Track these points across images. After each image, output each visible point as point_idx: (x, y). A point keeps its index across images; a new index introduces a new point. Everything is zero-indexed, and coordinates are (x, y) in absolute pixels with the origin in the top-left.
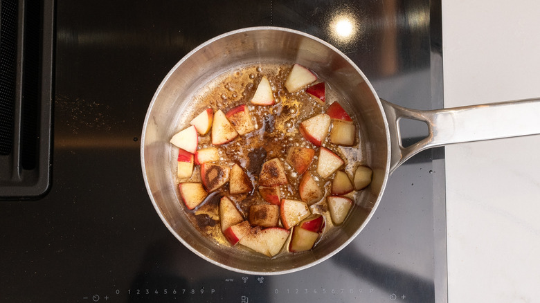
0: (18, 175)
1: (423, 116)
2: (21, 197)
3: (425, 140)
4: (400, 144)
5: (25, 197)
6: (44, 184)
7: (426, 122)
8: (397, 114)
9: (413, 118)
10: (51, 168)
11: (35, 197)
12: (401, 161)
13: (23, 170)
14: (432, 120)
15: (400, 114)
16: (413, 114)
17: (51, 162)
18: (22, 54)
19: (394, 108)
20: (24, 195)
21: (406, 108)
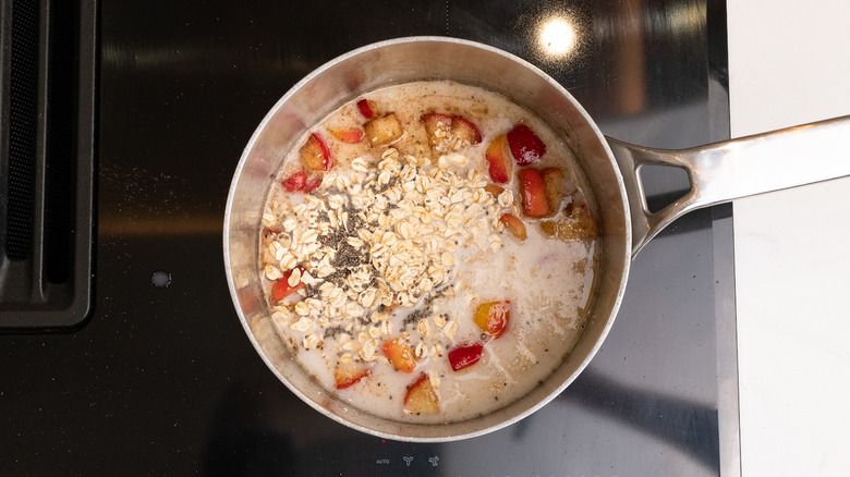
0: (41, 294)
1: (680, 159)
2: (46, 328)
3: (686, 197)
4: (645, 208)
5: (51, 328)
6: (83, 306)
7: (684, 167)
8: (635, 160)
9: (662, 163)
10: (93, 280)
11: (68, 327)
12: (649, 235)
13: (49, 285)
14: (693, 164)
15: (640, 159)
16: (662, 157)
17: (94, 271)
18: (46, 98)
19: (628, 149)
20: (51, 324)
21: (649, 149)
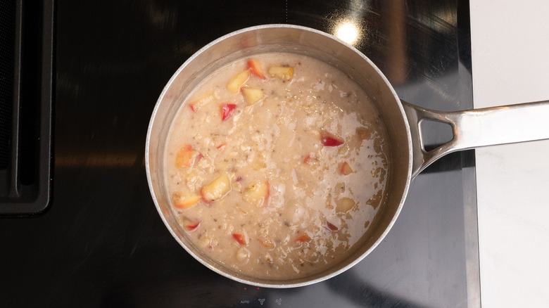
0: (16, 192)
1: (448, 118)
2: (19, 215)
4: (422, 148)
5: (23, 215)
6: (44, 201)
7: (450, 124)
8: (418, 117)
9: (436, 120)
10: (51, 182)
11: (34, 214)
12: (423, 165)
13: (21, 186)
14: (456, 122)
15: (421, 116)
16: (436, 116)
17: (52, 177)
19: (416, 109)
21: (428, 110)
